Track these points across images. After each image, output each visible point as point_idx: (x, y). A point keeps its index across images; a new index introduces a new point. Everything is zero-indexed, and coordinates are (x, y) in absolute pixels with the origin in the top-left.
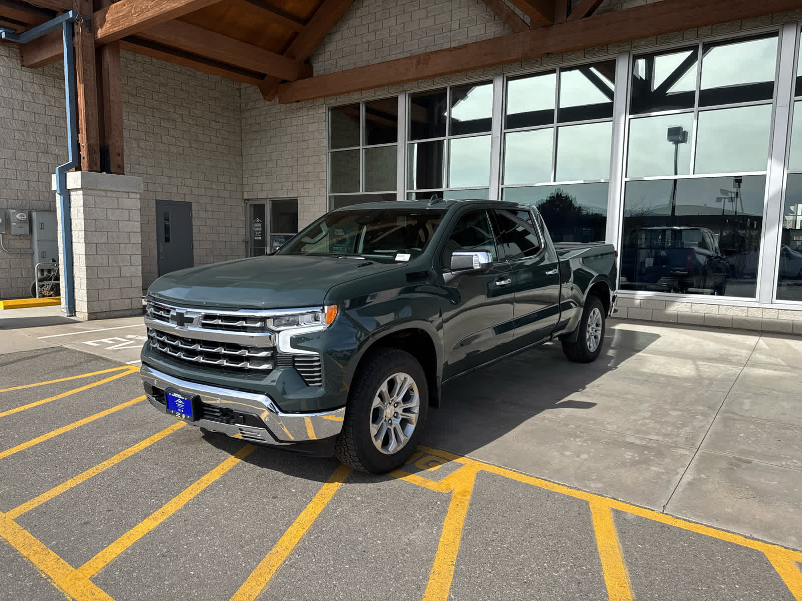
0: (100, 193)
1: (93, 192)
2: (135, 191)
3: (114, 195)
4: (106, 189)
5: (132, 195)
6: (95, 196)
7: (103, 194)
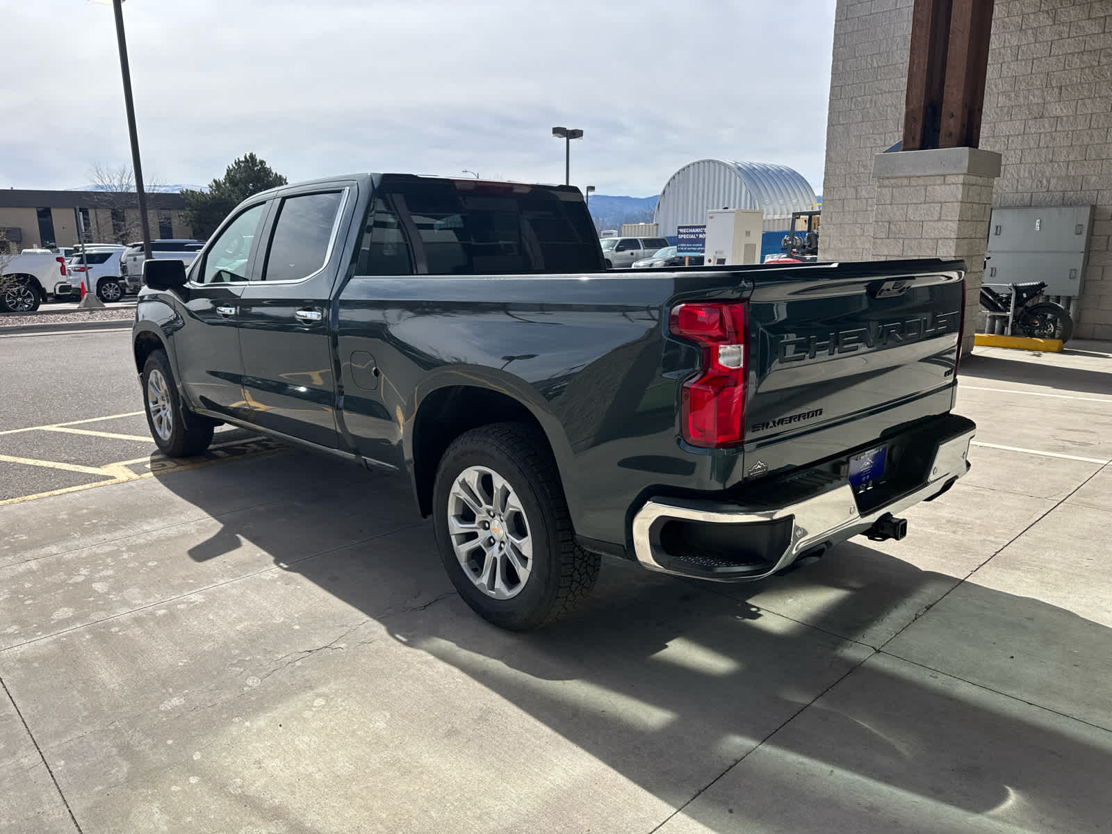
0: (899, 182)
1: (892, 181)
2: (955, 172)
3: (921, 181)
4: (908, 174)
5: (950, 179)
6: (893, 187)
7: (905, 182)
